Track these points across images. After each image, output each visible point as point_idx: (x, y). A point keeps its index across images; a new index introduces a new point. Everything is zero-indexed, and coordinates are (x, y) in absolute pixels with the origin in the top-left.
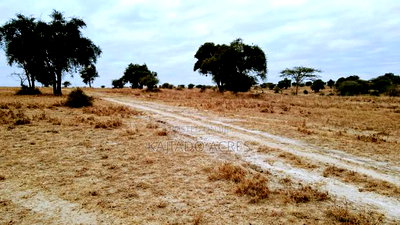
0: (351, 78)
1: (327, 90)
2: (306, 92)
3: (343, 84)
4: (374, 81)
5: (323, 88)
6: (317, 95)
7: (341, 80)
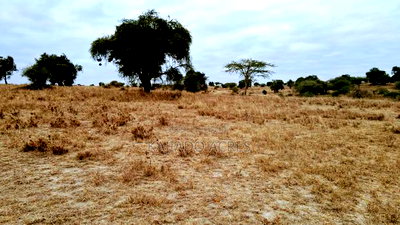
0: (310, 78)
1: (286, 90)
2: (265, 92)
3: (302, 84)
4: (332, 81)
5: (282, 88)
6: (276, 96)
7: (300, 80)
